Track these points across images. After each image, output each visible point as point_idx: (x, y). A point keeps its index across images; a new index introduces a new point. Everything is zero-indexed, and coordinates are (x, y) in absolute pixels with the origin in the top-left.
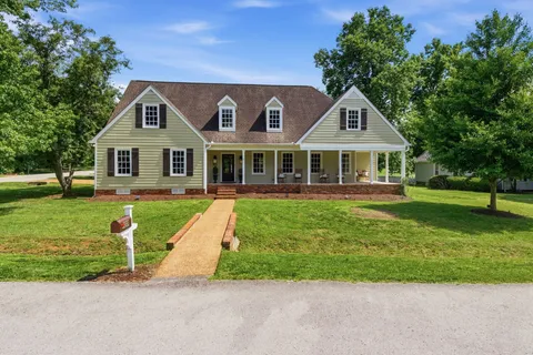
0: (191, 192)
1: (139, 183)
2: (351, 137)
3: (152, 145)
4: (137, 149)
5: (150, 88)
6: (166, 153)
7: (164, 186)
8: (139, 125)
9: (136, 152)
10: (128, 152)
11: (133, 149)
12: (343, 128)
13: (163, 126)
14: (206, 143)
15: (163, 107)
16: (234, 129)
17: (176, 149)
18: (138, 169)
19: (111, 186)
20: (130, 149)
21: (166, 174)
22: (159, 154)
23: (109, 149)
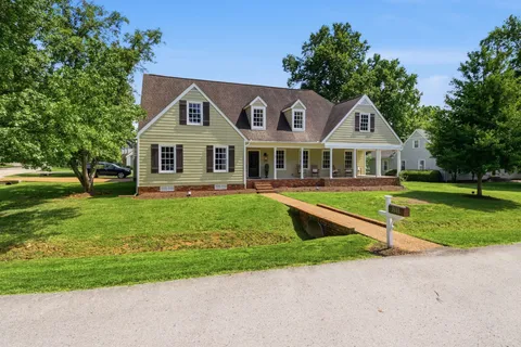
0: (233, 187)
1: (183, 180)
2: (363, 137)
3: (196, 141)
4: (181, 146)
5: (194, 85)
6: (209, 149)
7: (207, 182)
8: (183, 122)
9: (180, 149)
10: (172, 149)
11: (178, 146)
12: (357, 130)
13: (206, 124)
14: (246, 140)
15: (206, 106)
16: (264, 127)
17: (219, 146)
18: (182, 165)
19: (155, 183)
20: (174, 145)
21: (210, 170)
22: (202, 151)
23: (152, 145)
